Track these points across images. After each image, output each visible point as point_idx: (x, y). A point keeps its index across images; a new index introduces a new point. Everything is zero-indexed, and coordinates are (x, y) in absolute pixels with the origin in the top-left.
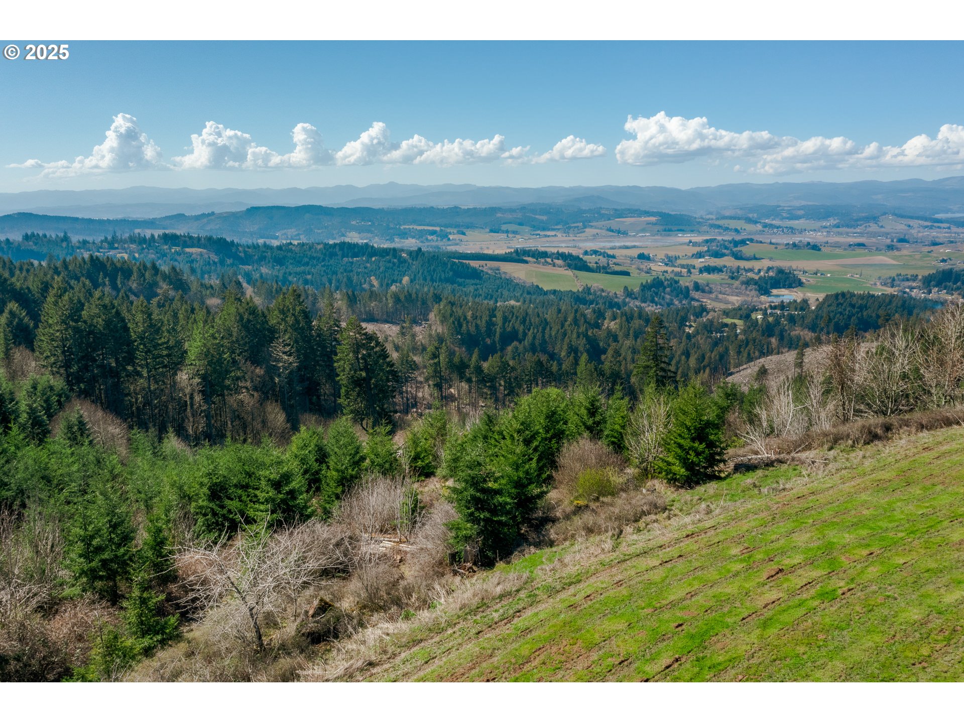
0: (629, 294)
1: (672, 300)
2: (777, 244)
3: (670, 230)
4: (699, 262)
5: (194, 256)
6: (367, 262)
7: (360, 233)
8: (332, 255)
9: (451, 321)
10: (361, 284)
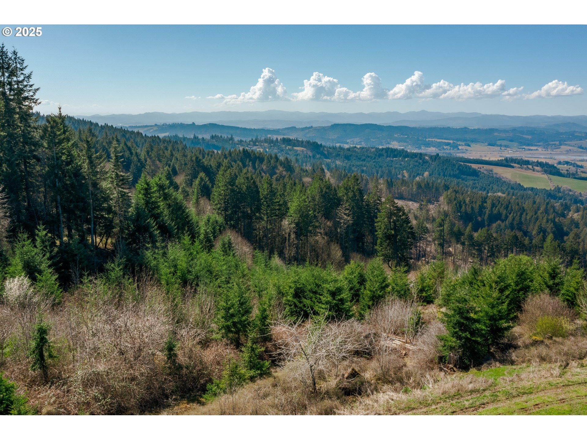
5: (299, 152)
6: (402, 161)
7: (399, 142)
8: (380, 155)
9: (454, 203)
10: (397, 175)
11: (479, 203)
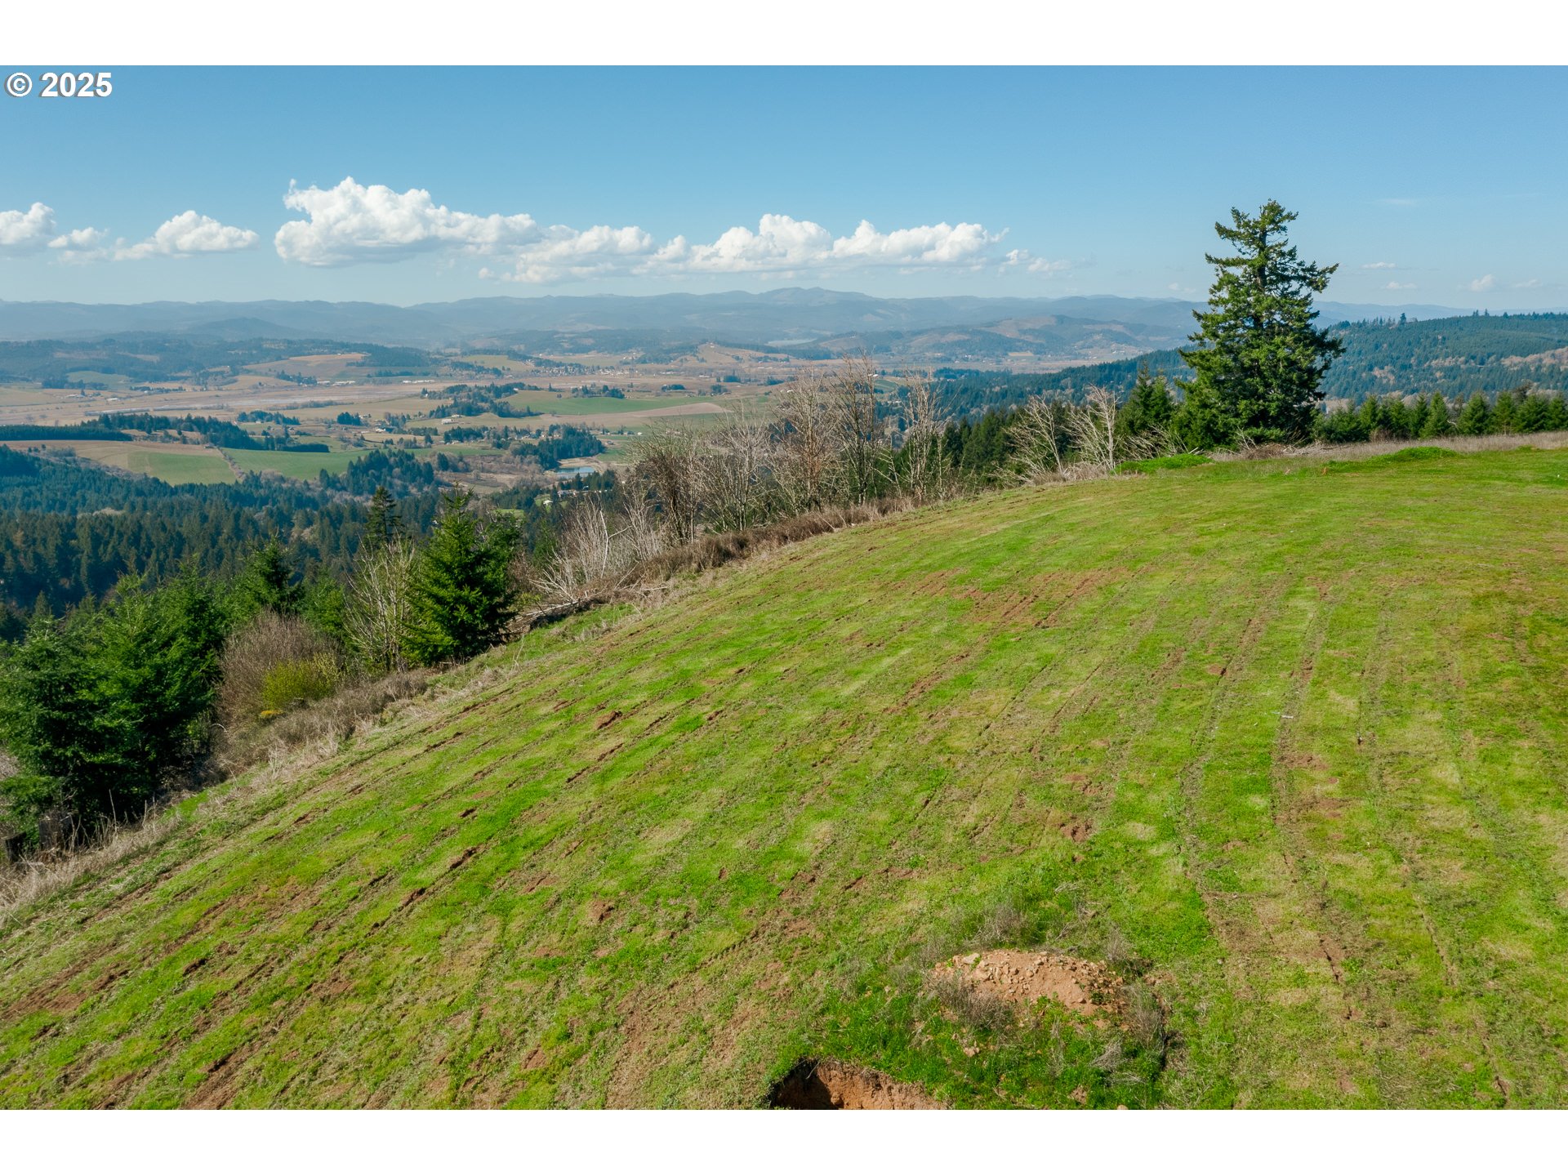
0: (330, 482)
1: (405, 487)
2: (560, 390)
3: (388, 374)
4: (444, 424)
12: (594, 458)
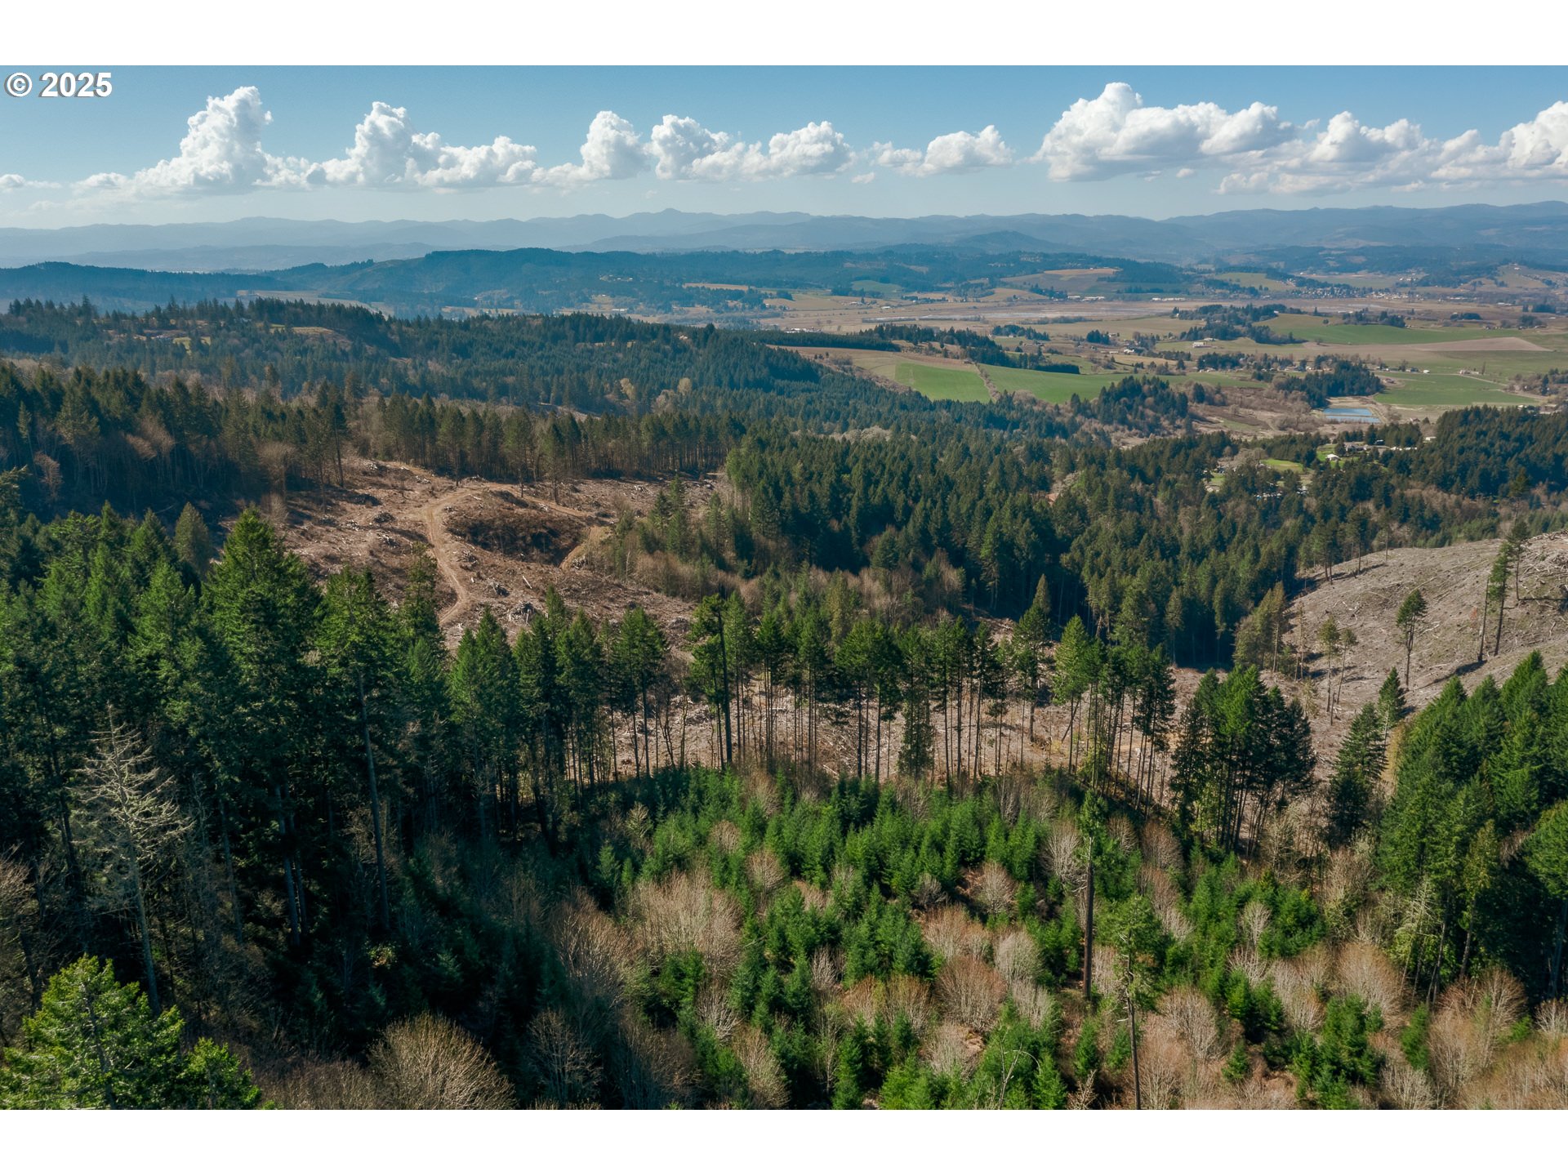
0: (1081, 408)
1: (1158, 419)
2: (1326, 315)
3: (1138, 291)
4: (1196, 348)
5: (309, 342)
6: (618, 350)
7: (613, 296)
8: (556, 338)
9: (760, 486)
10: (603, 393)
11: (828, 478)
12: (1370, 398)
